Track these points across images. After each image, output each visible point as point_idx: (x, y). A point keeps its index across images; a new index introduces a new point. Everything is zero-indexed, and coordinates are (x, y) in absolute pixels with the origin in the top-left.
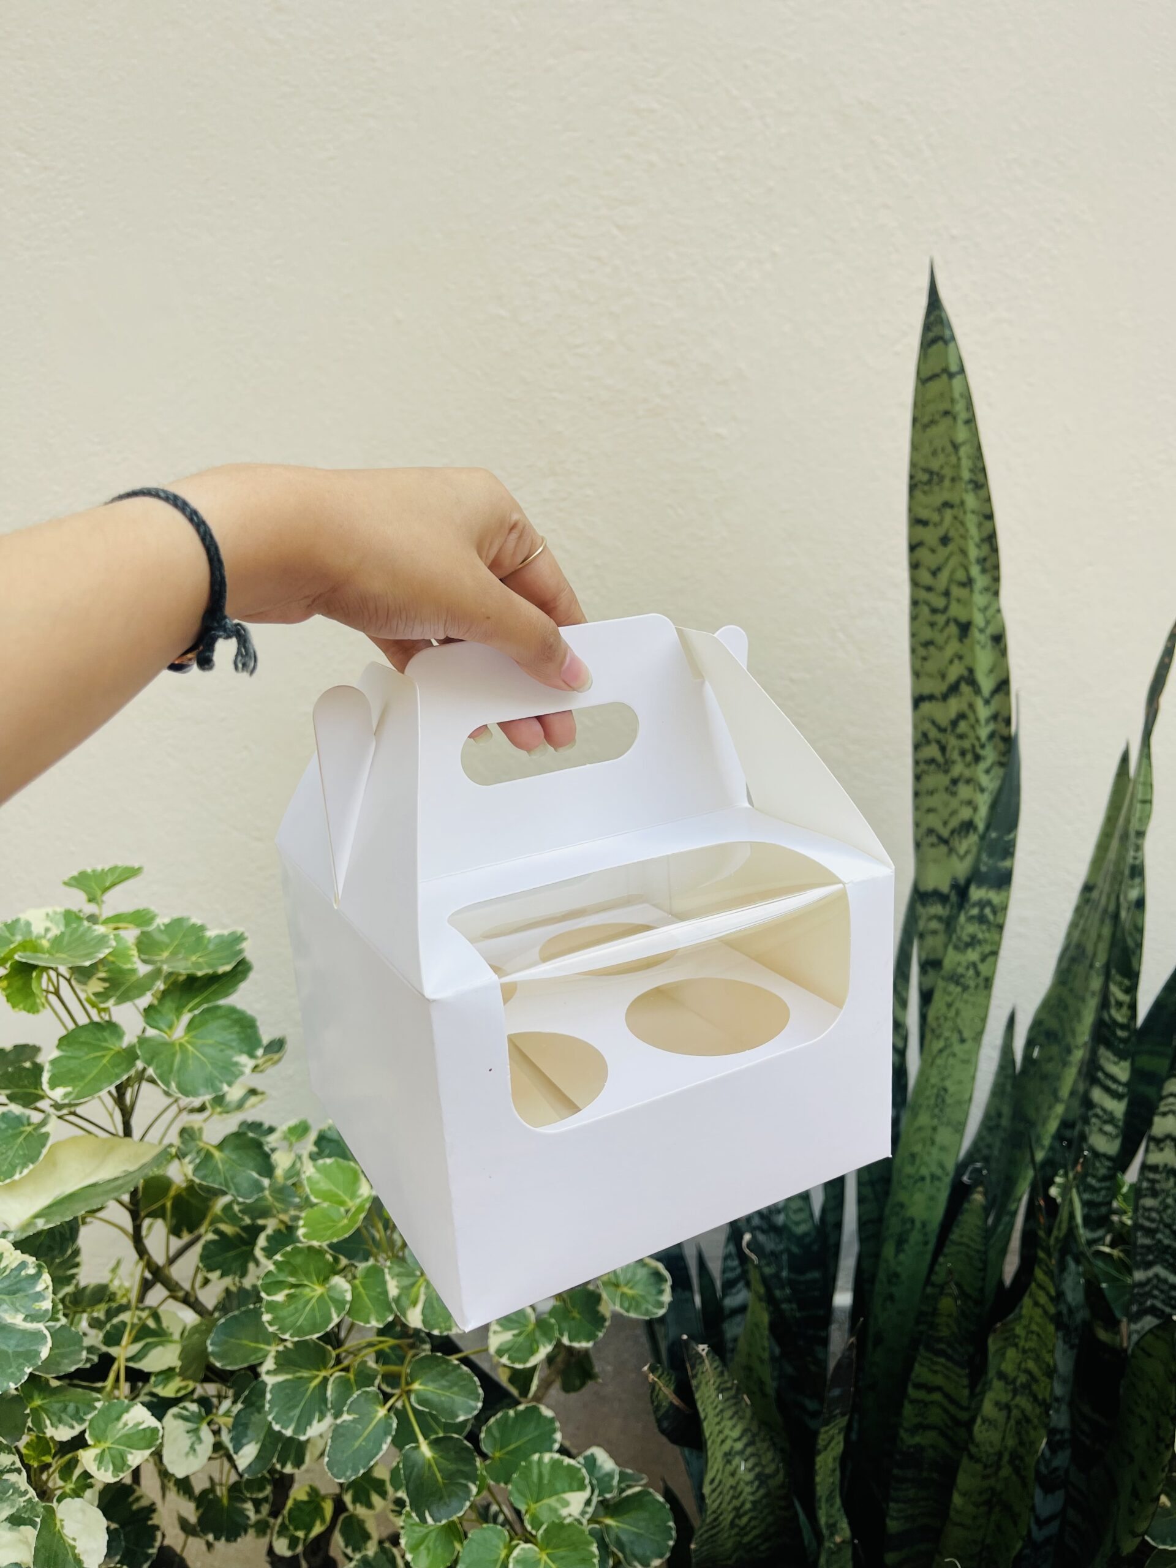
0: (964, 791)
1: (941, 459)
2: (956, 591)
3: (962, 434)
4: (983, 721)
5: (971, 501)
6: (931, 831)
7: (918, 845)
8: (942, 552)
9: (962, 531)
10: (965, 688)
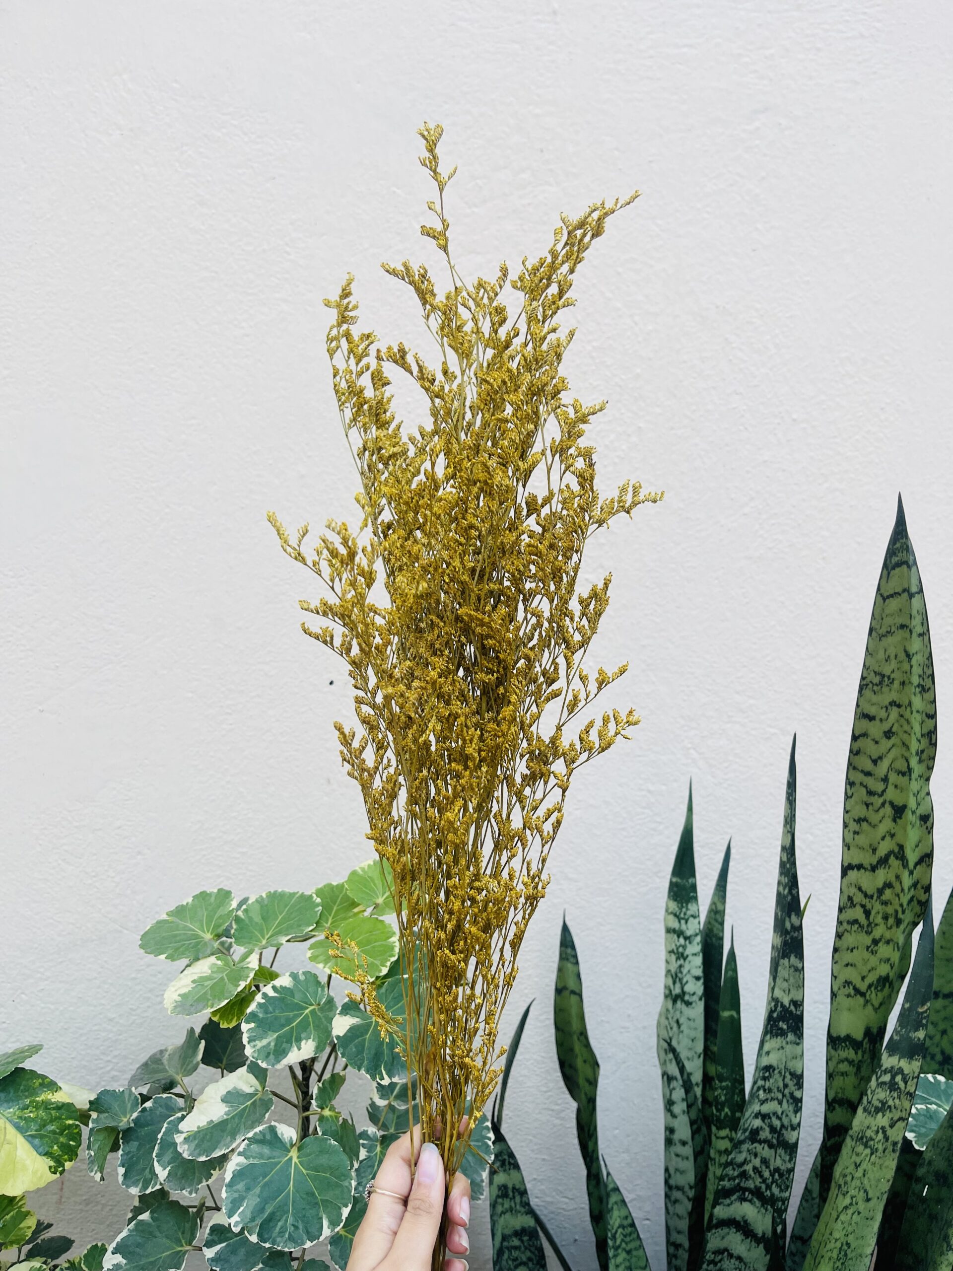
0: (884, 950)
1: (893, 664)
2: (893, 777)
3: (915, 645)
4: (906, 890)
5: (918, 702)
6: (848, 983)
7: (834, 995)
8: (885, 744)
9: (906, 727)
10: (892, 860)
